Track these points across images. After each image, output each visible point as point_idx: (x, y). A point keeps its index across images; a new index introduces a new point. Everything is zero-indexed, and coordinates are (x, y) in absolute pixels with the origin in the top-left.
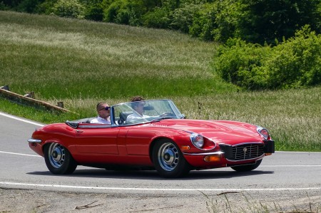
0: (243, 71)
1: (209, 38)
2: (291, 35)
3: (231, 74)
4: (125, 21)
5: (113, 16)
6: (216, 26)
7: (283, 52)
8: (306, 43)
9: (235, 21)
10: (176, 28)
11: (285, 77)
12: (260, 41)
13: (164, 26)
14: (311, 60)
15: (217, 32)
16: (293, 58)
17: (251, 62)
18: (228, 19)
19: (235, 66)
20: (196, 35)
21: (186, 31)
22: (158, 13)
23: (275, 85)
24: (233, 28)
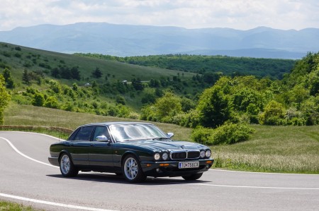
0: (204, 138)
1: (188, 126)
2: (222, 124)
3: (198, 139)
4: (155, 120)
5: (150, 119)
6: (190, 122)
7: (220, 130)
8: (229, 127)
9: (198, 119)
10: (174, 123)
11: (221, 140)
12: (206, 127)
13: (170, 122)
14: (231, 134)
15: (191, 124)
16: (224, 133)
17: (206, 135)
18: (195, 119)
19: (200, 136)
20: (182, 125)
21: (178, 124)
22: (167, 118)
23: (216, 143)
24: (197, 122)
